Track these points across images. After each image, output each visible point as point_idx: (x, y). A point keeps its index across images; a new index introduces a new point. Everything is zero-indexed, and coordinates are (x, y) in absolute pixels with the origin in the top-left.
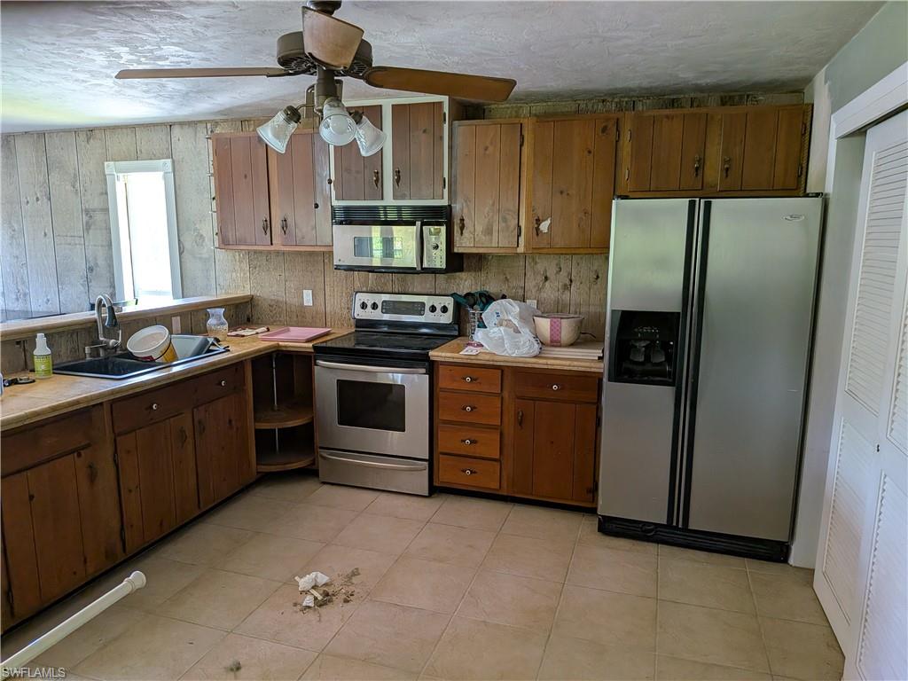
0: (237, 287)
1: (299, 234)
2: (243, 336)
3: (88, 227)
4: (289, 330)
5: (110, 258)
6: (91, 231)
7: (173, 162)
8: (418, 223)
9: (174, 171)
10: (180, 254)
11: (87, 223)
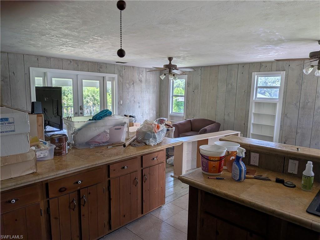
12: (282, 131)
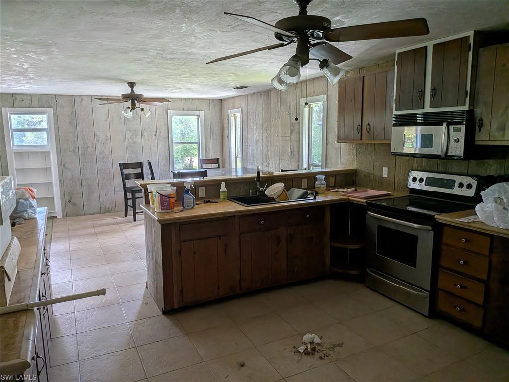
0: (350, 164)
1: (376, 134)
2: (337, 192)
3: (292, 131)
4: (367, 191)
5: (298, 147)
6: (293, 134)
7: (327, 95)
8: (445, 124)
9: (327, 101)
10: (326, 145)
11: (292, 129)
12: (63, 187)
